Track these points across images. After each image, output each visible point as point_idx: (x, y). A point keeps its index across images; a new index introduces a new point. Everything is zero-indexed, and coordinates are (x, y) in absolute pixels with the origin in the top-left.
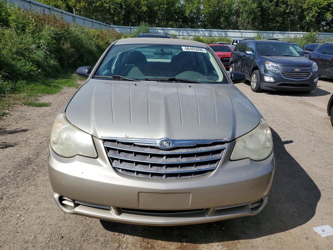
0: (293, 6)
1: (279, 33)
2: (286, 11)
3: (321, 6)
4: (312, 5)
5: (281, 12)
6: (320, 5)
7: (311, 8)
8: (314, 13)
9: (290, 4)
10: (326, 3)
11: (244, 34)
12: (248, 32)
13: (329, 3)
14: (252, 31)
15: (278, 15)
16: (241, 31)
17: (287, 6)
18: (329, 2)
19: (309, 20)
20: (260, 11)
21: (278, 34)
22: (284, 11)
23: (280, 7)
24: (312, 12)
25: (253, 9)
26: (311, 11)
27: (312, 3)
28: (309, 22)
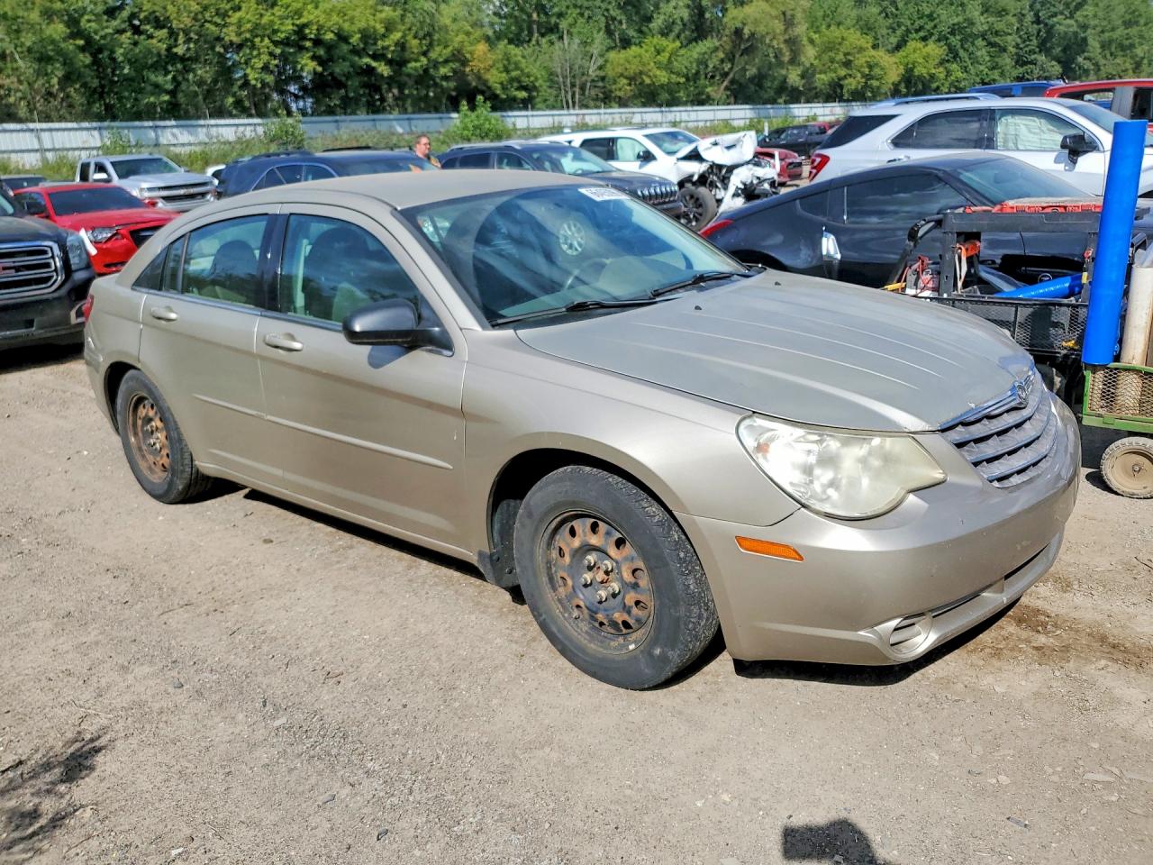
0: (192, 35)
1: (177, 126)
2: (175, 50)
3: (279, 34)
4: (251, 31)
5: (159, 55)
6: (275, 32)
7: (252, 42)
8: (265, 58)
9: (182, 26)
10: (291, 27)
11: (45, 136)
12: (64, 130)
13: (297, 26)
14: (74, 125)
15: (152, 66)
16: (31, 125)
17: (173, 34)
18: (298, 22)
19: (256, 79)
20: (82, 49)
21: (175, 130)
22: (169, 49)
23: (151, 37)
24: (259, 54)
25: (53, 42)
26: (255, 53)
27: (249, 26)
28: (259, 85)
